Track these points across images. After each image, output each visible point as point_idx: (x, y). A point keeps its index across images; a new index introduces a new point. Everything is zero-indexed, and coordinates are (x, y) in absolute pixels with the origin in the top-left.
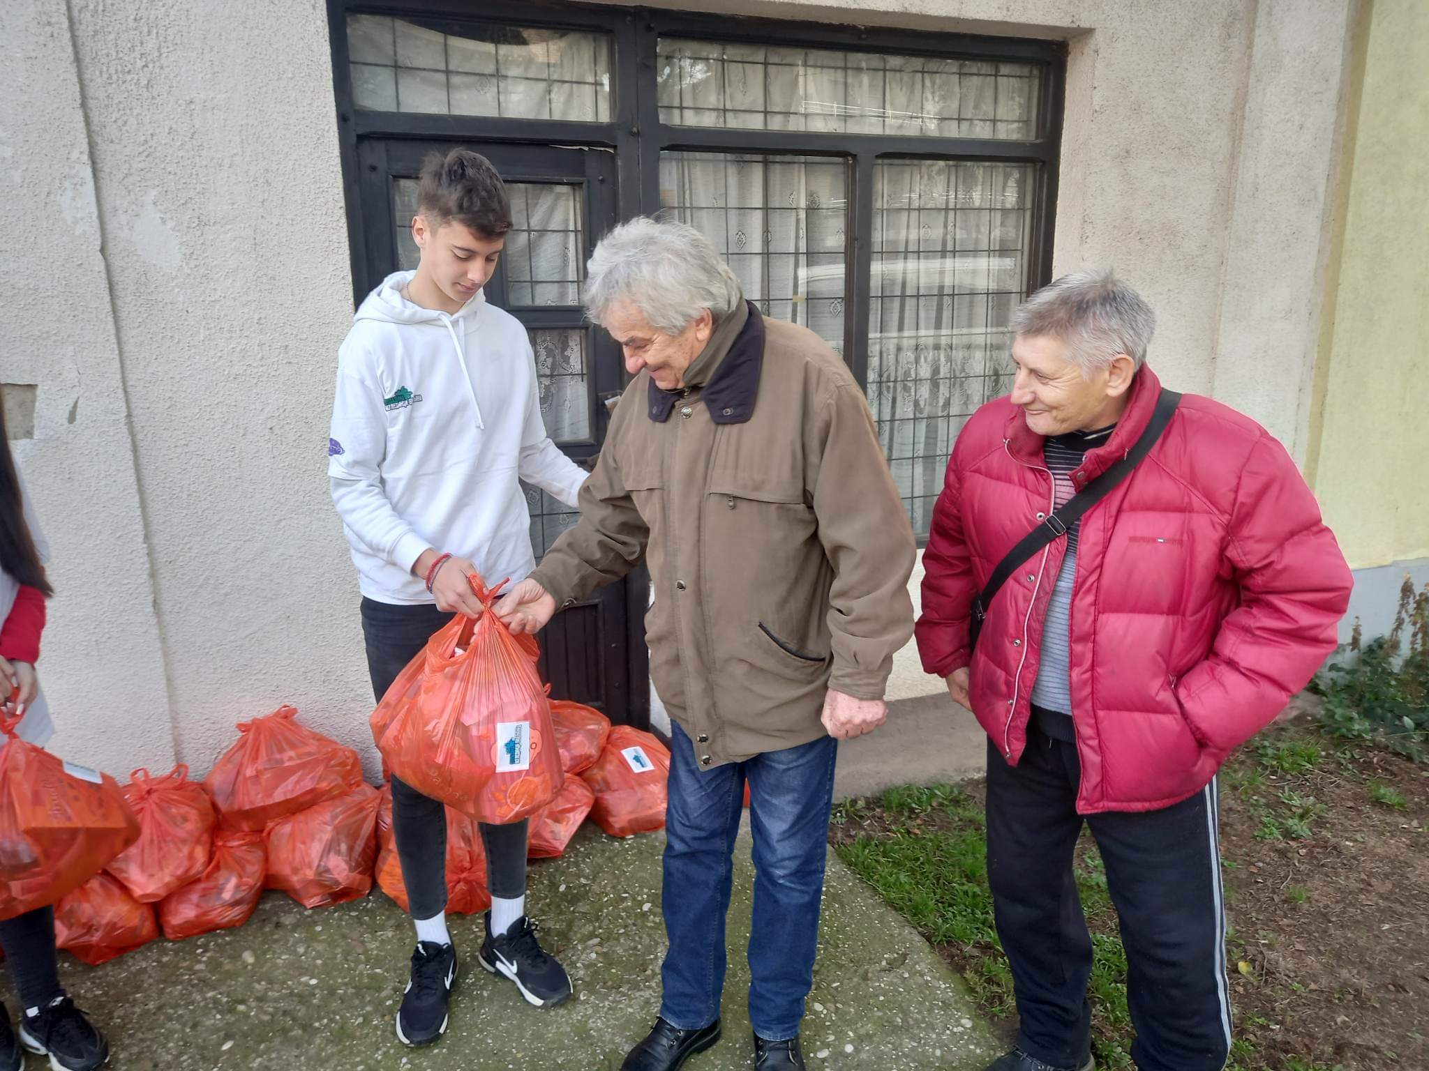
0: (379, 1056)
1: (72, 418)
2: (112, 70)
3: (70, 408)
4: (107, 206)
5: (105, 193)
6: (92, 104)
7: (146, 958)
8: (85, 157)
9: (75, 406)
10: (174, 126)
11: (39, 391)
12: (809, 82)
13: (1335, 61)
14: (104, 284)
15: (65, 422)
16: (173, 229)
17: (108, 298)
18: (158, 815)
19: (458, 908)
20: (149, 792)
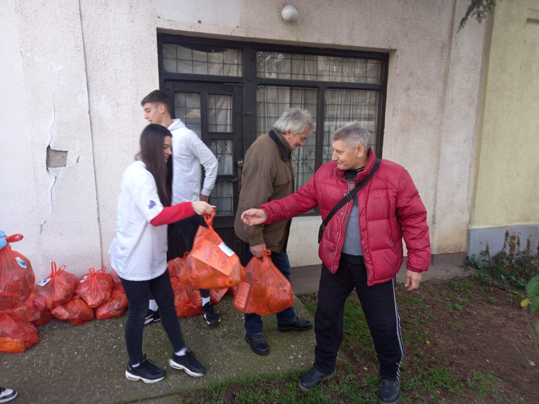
0: (159, 351)
1: (77, 161)
2: (95, 60)
3: (77, 158)
4: (91, 100)
5: (90, 95)
6: (88, 70)
7: (91, 324)
8: (86, 85)
9: (79, 158)
10: (111, 77)
11: (68, 153)
12: (306, 65)
13: (479, 60)
14: (89, 122)
15: (76, 163)
16: (109, 106)
17: (90, 126)
18: (96, 281)
19: (185, 315)
20: (94, 275)
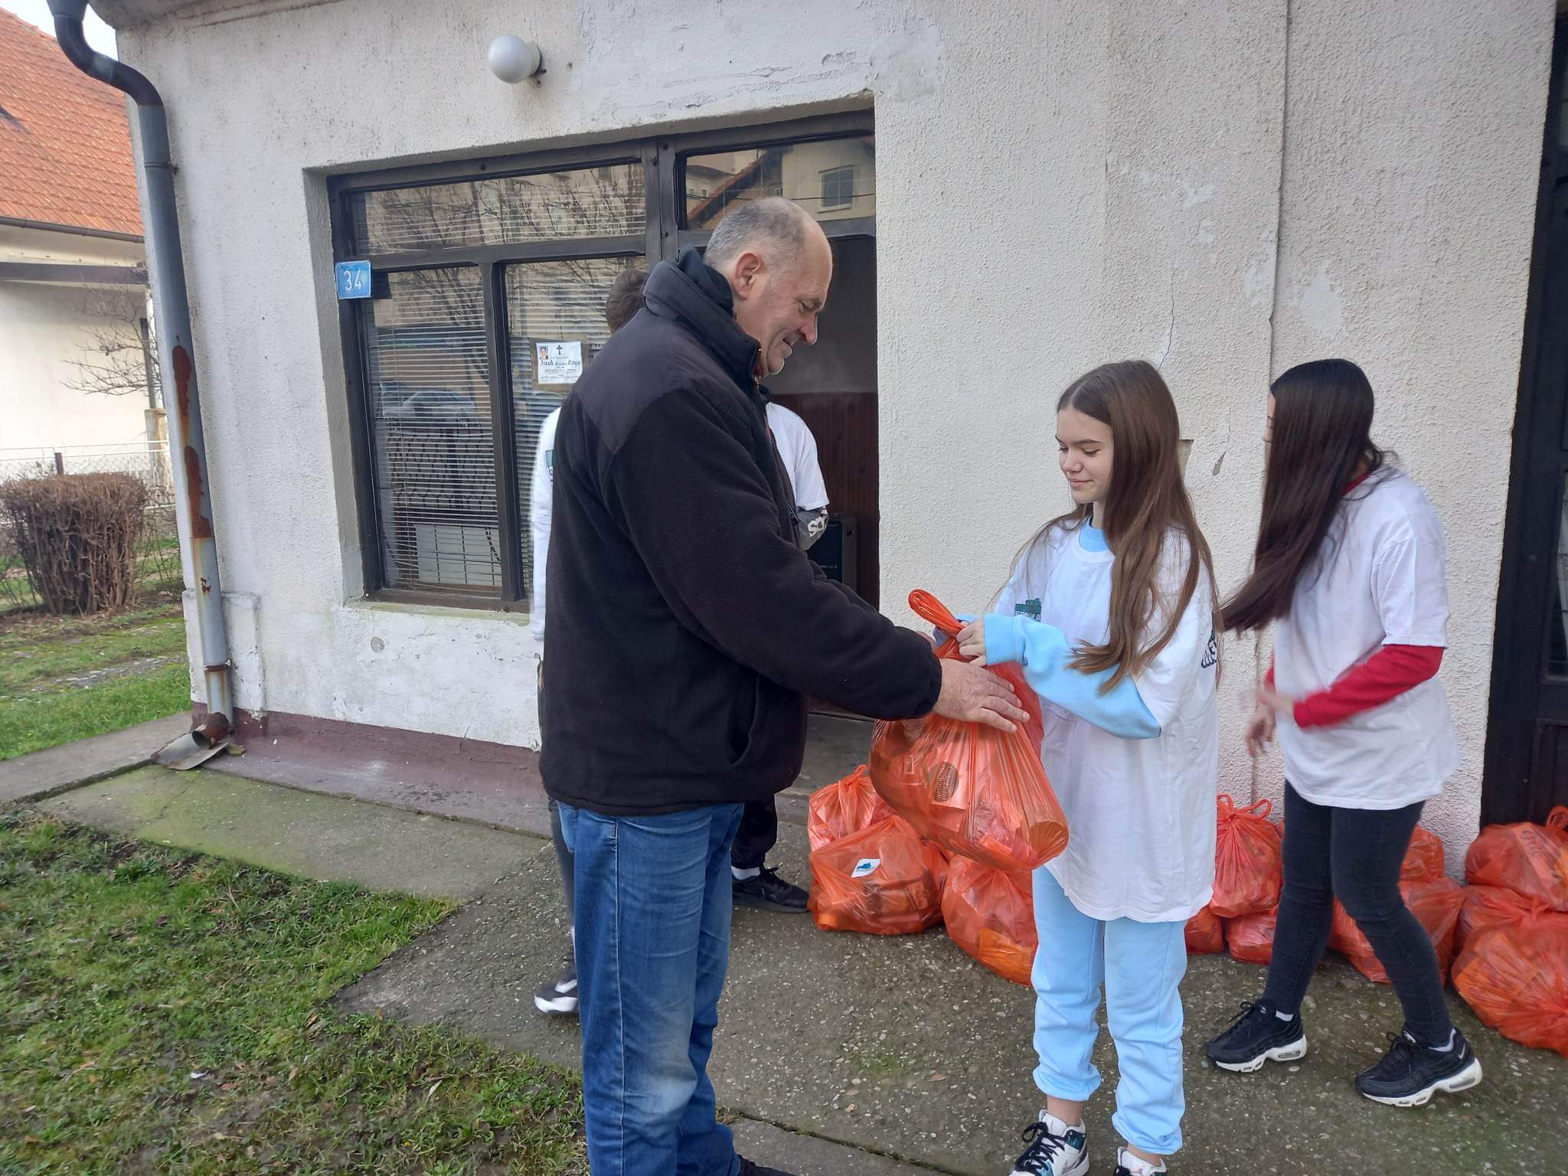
1: (1216, 471)
2: (1313, 152)
3: (1216, 461)
4: (1283, 278)
5: (1283, 267)
6: (1288, 186)
7: (1212, 965)
8: (1273, 236)
9: (1221, 460)
10: (1361, 198)
11: (1193, 446)
14: (1267, 349)
15: (1211, 474)
16: (1340, 295)
17: (1267, 363)
18: (1238, 838)
20: (1232, 817)
